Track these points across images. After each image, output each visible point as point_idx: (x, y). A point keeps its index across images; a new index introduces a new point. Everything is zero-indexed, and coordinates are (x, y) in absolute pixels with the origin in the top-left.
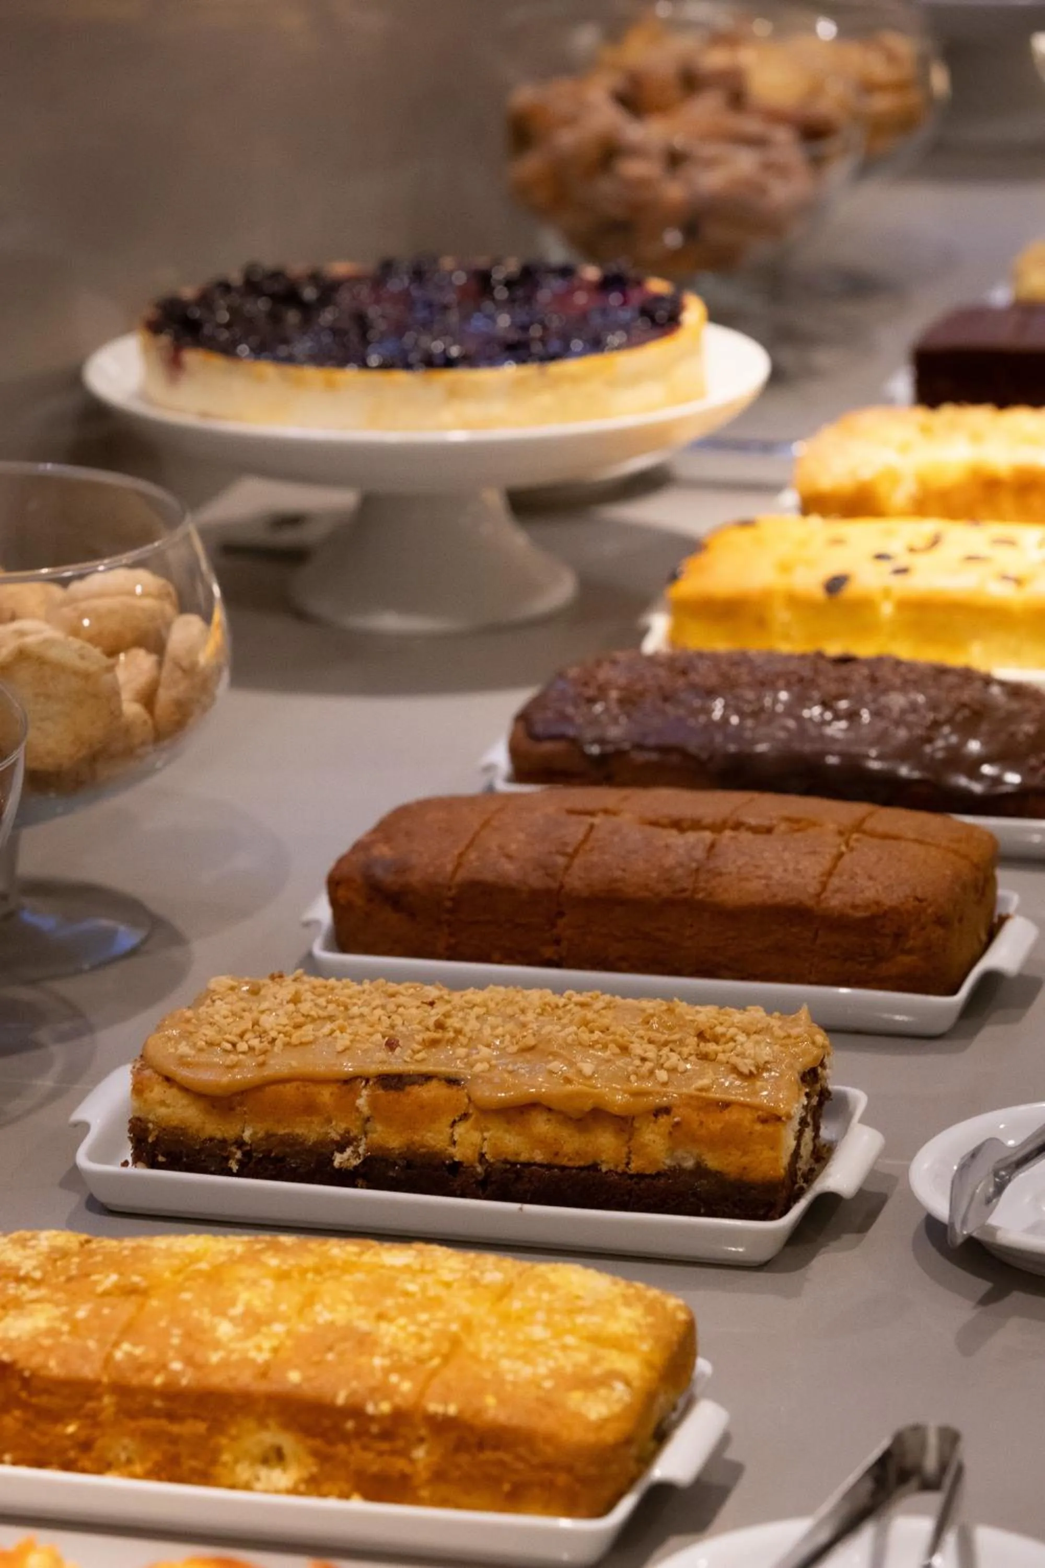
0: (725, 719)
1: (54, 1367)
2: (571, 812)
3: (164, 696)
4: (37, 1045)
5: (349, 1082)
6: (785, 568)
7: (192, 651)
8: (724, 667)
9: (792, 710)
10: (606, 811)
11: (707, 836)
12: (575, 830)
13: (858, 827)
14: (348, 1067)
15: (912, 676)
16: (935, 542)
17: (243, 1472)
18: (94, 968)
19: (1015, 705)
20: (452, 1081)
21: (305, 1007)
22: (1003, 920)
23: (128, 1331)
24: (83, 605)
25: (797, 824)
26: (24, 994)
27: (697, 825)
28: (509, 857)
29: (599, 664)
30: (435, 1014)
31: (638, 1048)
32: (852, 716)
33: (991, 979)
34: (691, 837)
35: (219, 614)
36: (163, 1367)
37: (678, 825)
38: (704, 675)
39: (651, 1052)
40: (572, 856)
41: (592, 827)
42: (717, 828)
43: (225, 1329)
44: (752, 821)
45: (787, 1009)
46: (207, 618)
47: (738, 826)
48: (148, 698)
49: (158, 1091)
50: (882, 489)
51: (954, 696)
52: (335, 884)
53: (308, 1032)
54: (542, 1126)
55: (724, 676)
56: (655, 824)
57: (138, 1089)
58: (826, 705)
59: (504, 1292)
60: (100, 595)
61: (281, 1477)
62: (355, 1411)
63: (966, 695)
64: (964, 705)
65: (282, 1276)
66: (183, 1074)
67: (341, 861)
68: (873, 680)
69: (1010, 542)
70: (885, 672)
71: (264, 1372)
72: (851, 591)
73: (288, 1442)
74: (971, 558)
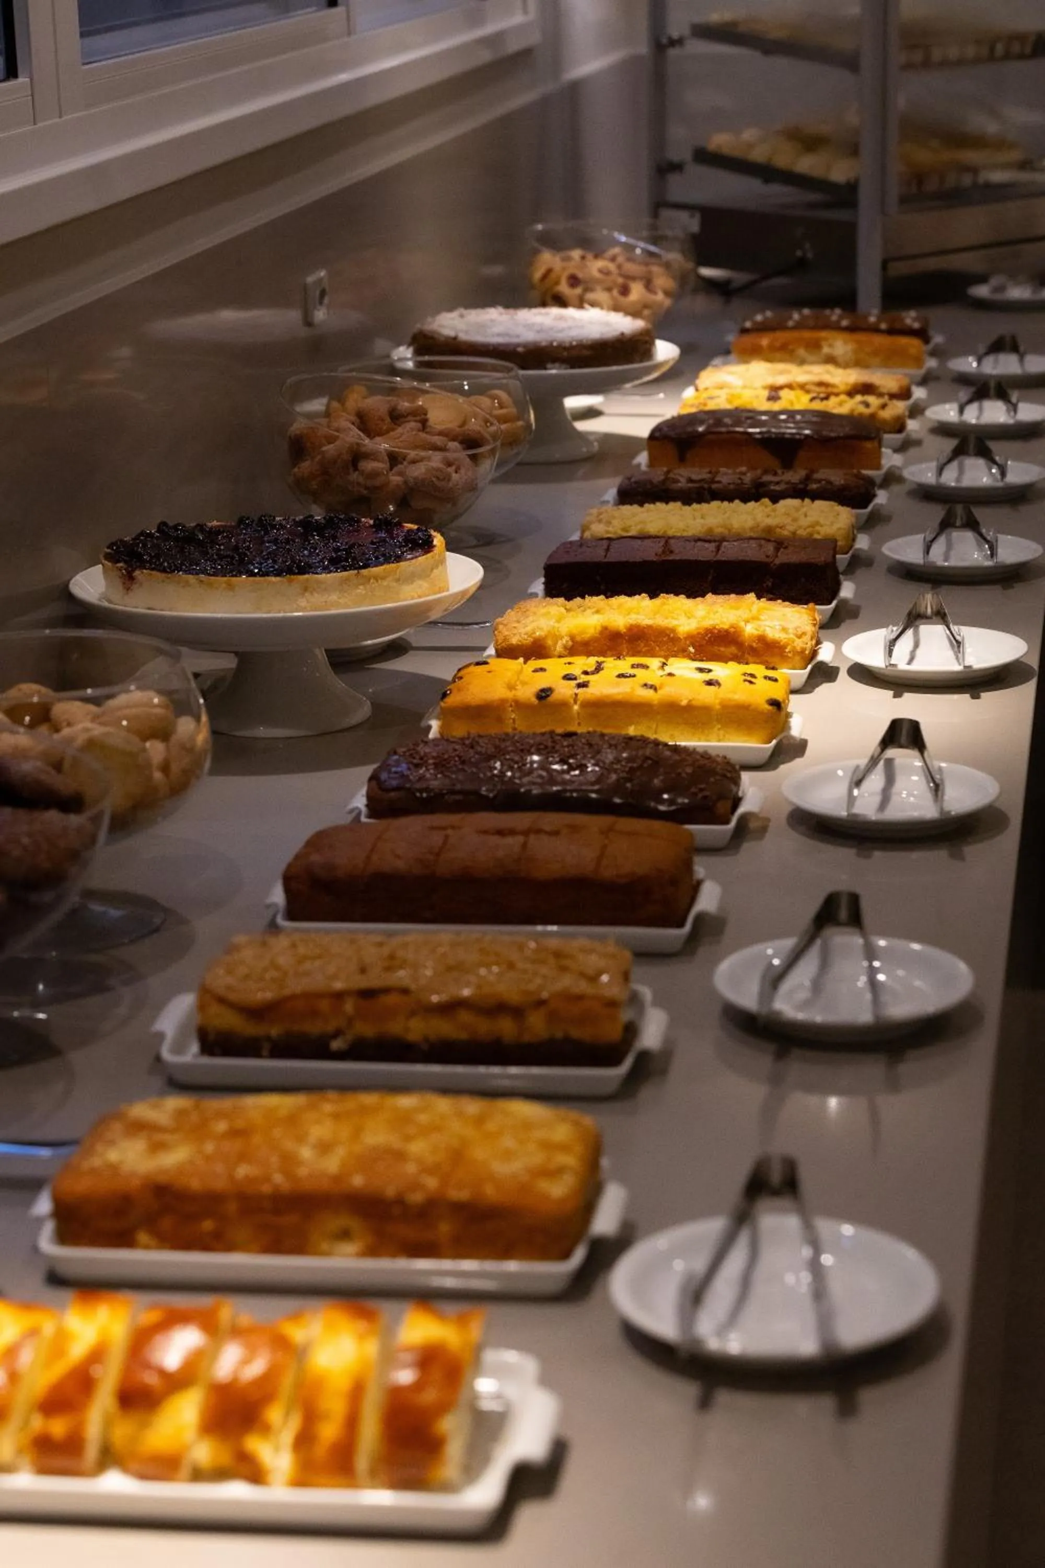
0: (502, 773)
1: (195, 1184)
2: (432, 828)
3: (175, 768)
4: (108, 989)
5: (339, 996)
6: (511, 687)
7: (192, 739)
8: (497, 742)
9: (544, 766)
10: (453, 827)
11: (521, 839)
12: (436, 839)
13: (611, 829)
14: (339, 985)
15: (613, 742)
16: (599, 668)
17: (325, 1246)
18: (132, 942)
19: (677, 757)
20: (405, 991)
21: (302, 950)
22: (699, 883)
23: (243, 1157)
24: (119, 713)
25: (574, 829)
26: (93, 958)
27: (512, 832)
28: (398, 857)
29: (417, 745)
30: (386, 951)
31: (520, 965)
32: (582, 767)
33: (701, 918)
34: (509, 840)
35: (204, 718)
36: (267, 1179)
37: (500, 833)
38: (485, 747)
39: (529, 966)
40: (438, 854)
41: (447, 837)
42: (526, 833)
43: (306, 1153)
44: (547, 828)
45: (602, 938)
46: (198, 719)
47: (539, 831)
48: (165, 768)
49: (215, 1009)
50: (550, 642)
51: (641, 753)
52: (288, 880)
53: (308, 965)
54: (465, 1017)
55: (496, 747)
56: (485, 832)
57: (201, 1007)
58: (563, 761)
59: (479, 1121)
60: (127, 707)
61: (350, 1248)
62: (400, 1201)
63: (648, 752)
64: (647, 758)
65: (336, 1116)
66: (232, 997)
67: (290, 866)
68: (590, 745)
69: (646, 667)
70: (595, 740)
71: (337, 1179)
72: (554, 697)
73: (353, 1223)
74: (621, 676)
